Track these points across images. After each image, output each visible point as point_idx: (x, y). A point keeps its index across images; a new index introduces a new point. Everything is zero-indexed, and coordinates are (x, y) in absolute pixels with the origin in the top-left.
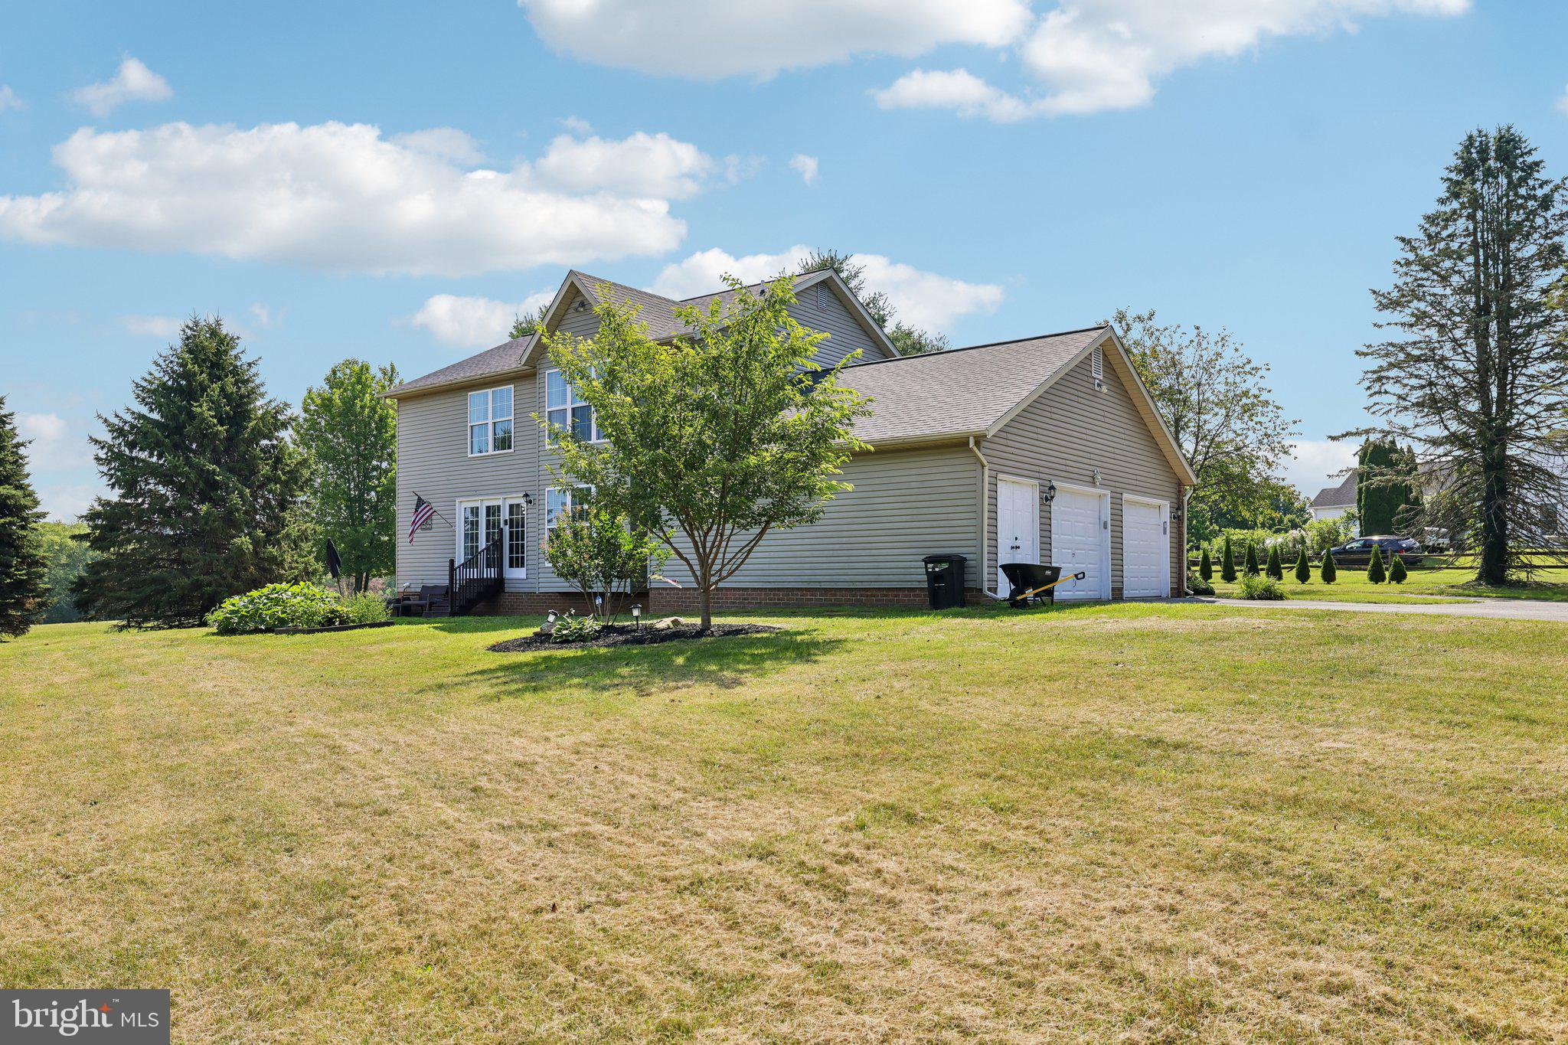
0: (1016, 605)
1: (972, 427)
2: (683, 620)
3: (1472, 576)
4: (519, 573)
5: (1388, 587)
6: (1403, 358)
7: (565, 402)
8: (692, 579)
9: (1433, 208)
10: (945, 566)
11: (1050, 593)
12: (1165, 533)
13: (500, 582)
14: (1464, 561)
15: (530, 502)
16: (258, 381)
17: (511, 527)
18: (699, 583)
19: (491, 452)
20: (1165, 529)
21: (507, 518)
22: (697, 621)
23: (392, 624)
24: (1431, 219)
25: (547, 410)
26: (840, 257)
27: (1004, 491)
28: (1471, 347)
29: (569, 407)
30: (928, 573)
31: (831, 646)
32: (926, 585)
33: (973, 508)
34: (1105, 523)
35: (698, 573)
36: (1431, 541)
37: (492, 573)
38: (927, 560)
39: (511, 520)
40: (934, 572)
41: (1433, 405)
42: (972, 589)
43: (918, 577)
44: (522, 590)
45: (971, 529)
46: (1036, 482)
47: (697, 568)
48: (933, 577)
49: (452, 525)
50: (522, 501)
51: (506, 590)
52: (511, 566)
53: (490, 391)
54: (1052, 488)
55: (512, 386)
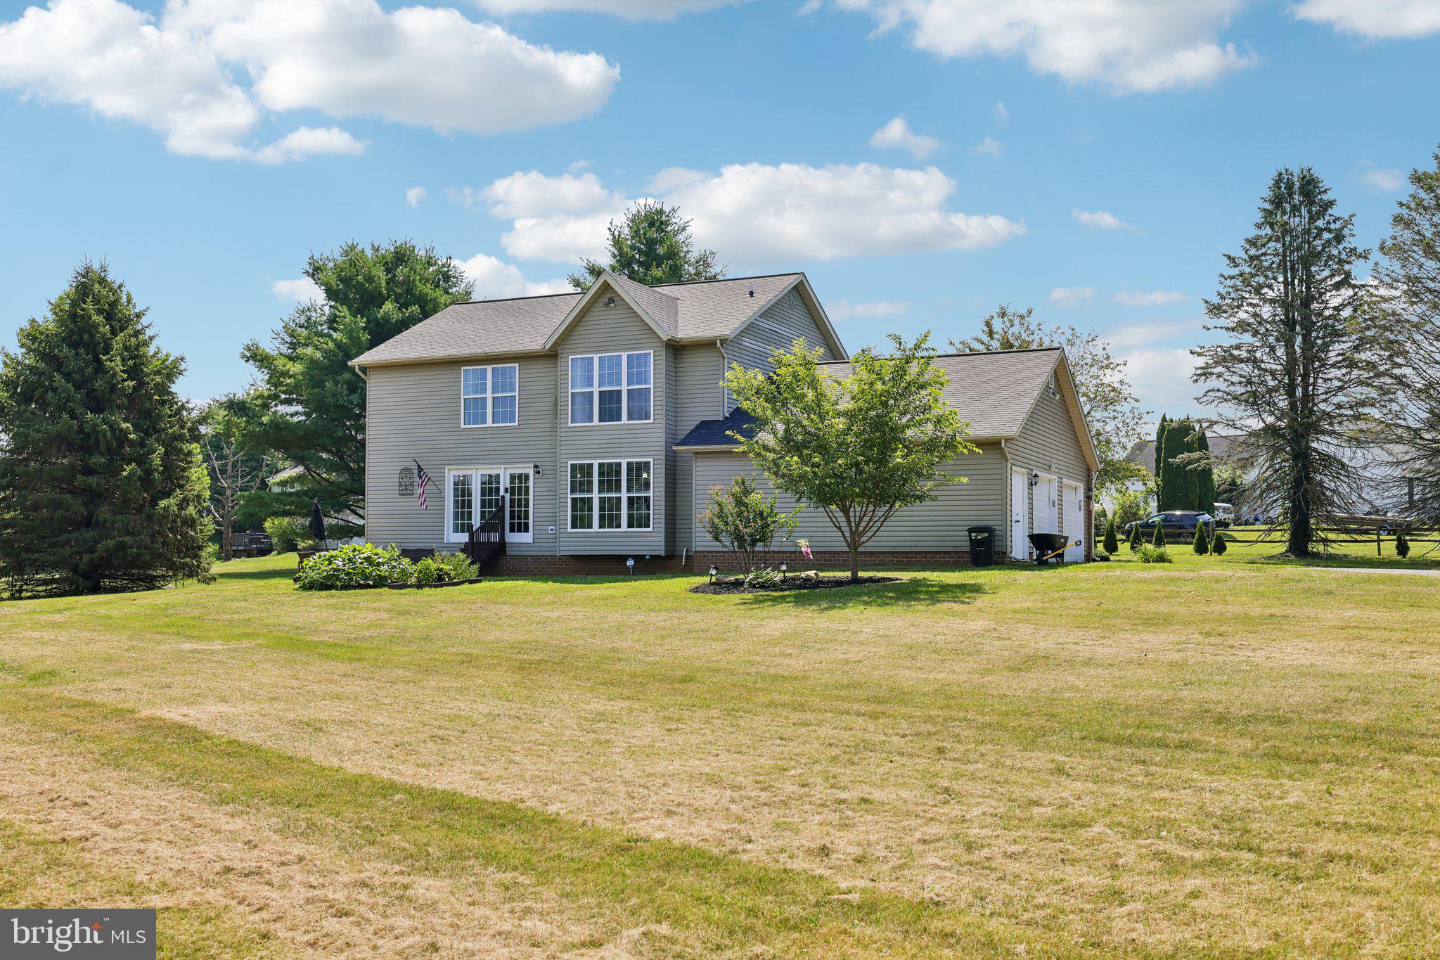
0: (1041, 564)
1: (1002, 432)
2: (821, 574)
3: (1282, 548)
4: (526, 538)
5: (1210, 558)
6: (1227, 358)
7: (591, 384)
8: (844, 544)
9: (1253, 232)
10: (986, 535)
11: (1061, 555)
12: (1080, 510)
13: (502, 545)
14: (1276, 535)
15: (539, 472)
16: (149, 333)
17: (512, 494)
18: (849, 546)
19: (489, 423)
20: (1080, 507)
21: (508, 486)
22: (848, 574)
24: (1252, 243)
25: (570, 391)
27: (1014, 476)
28: (1281, 352)
29: (596, 390)
30: (971, 540)
32: (968, 549)
33: (1000, 492)
34: (1054, 502)
35: (849, 539)
36: (1220, 516)
37: (495, 537)
38: (970, 531)
39: (513, 489)
40: (976, 539)
41: (1254, 400)
42: (998, 552)
43: (965, 546)
44: (527, 553)
45: (997, 508)
46: (1026, 471)
47: (847, 534)
48: (975, 543)
49: (441, 491)
50: (531, 472)
51: (508, 553)
52: (512, 530)
53: (489, 368)
54: (1036, 476)
55: (517, 365)
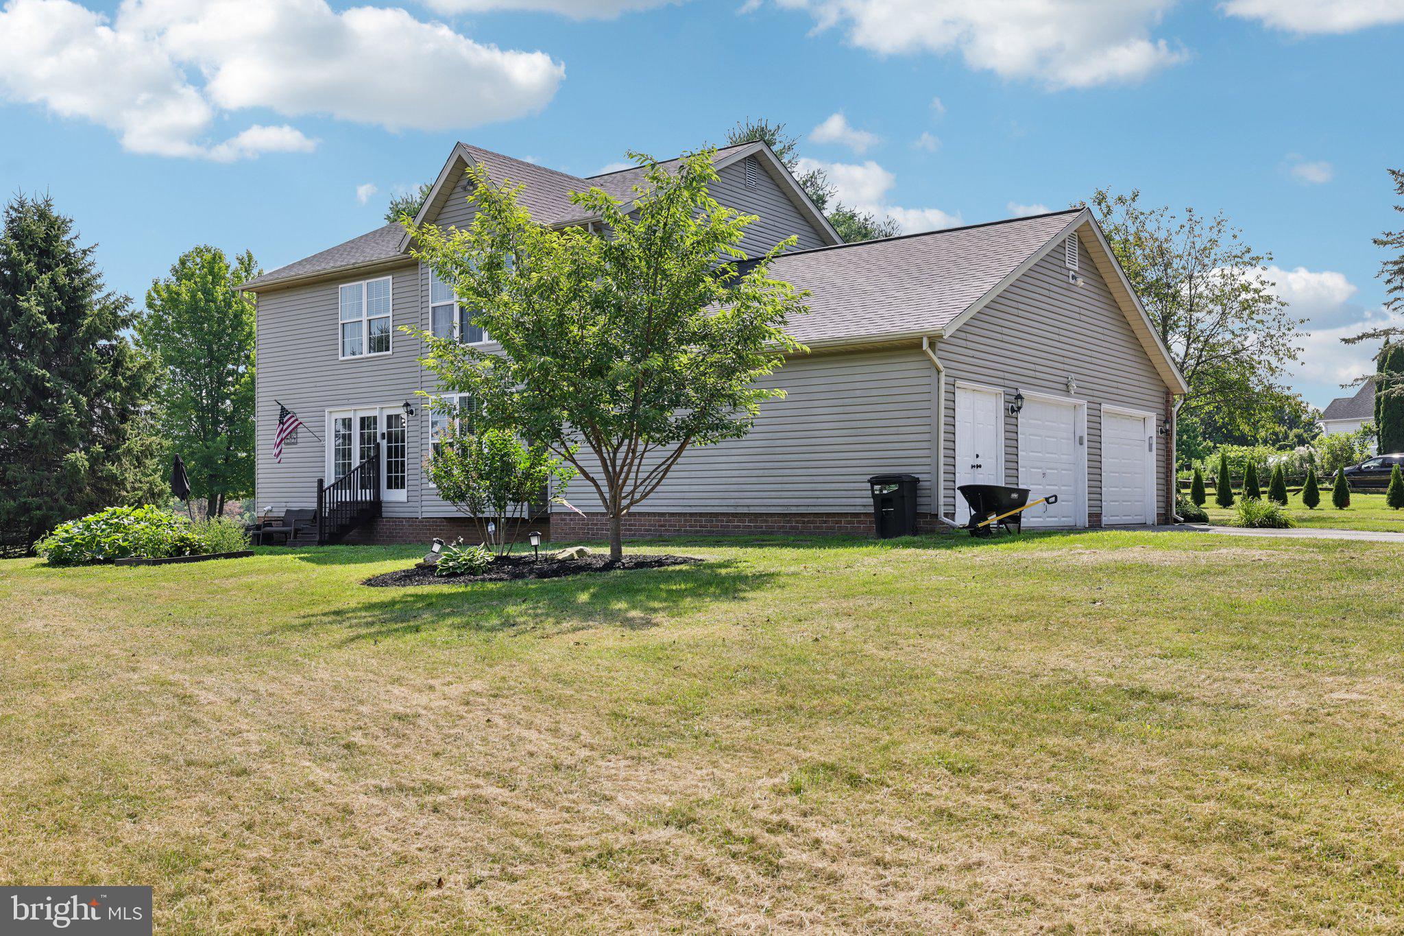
0: (977, 533)
1: (926, 326)
2: (589, 550)
4: (399, 495)
7: (451, 294)
8: (600, 502)
10: (894, 487)
11: (1017, 519)
12: (1150, 450)
13: (376, 505)
15: (411, 412)
16: (94, 271)
17: (389, 441)
18: (607, 507)
19: (366, 354)
20: (1150, 445)
21: (385, 431)
22: (606, 551)
23: (251, 554)
25: (431, 305)
26: (771, 127)
27: (963, 400)
29: (456, 302)
30: (874, 496)
31: (761, 580)
32: (872, 510)
33: (927, 421)
34: (1081, 438)
35: (607, 496)
37: (367, 495)
38: (874, 481)
39: (390, 434)
40: (881, 495)
42: (925, 515)
43: (861, 500)
44: (401, 515)
45: (925, 445)
46: (1000, 390)
47: (605, 489)
48: (881, 501)
49: (320, 439)
50: (402, 412)
51: (384, 515)
52: (389, 487)
53: (364, 283)
54: (1019, 397)
55: (390, 277)
